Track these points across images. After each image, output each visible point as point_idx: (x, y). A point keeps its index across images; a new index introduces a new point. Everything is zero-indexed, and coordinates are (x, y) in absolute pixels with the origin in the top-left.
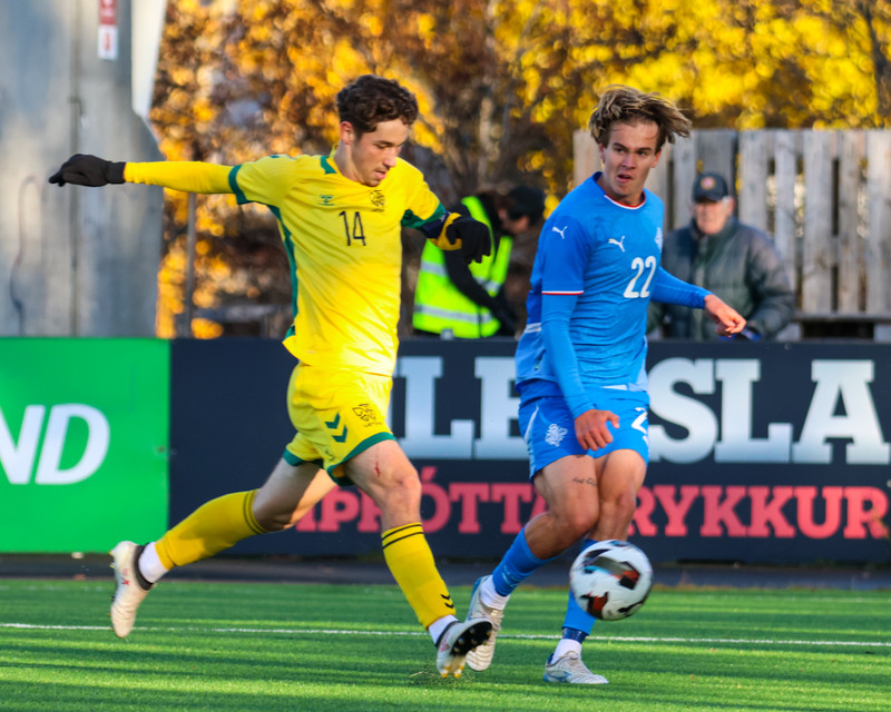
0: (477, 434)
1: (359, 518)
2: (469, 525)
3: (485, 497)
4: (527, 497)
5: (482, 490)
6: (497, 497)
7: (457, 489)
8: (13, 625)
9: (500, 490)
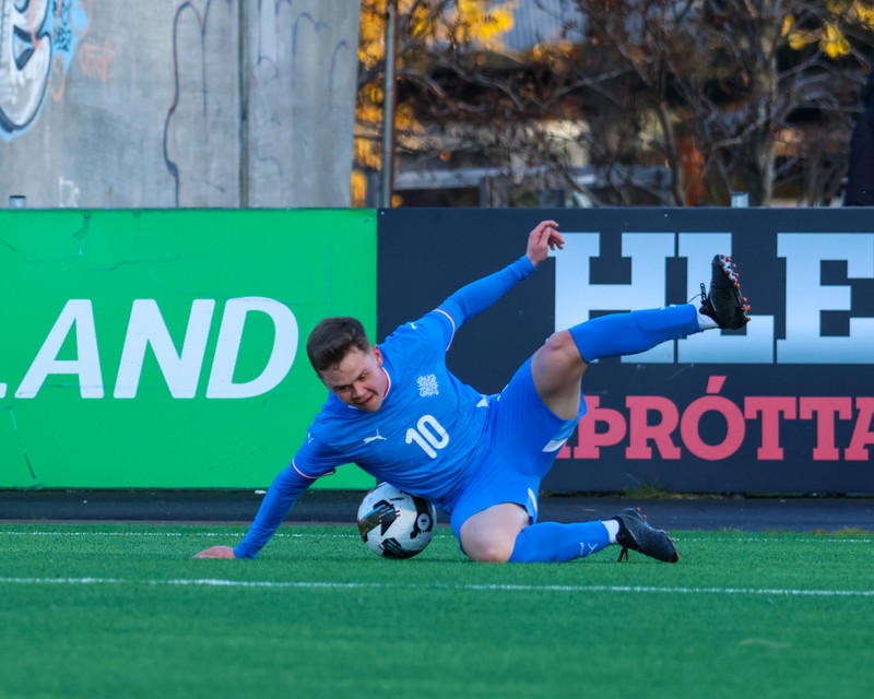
0: (780, 331)
1: (626, 441)
2: (771, 450)
3: (790, 415)
4: (846, 415)
5: (787, 404)
6: (806, 415)
7: (753, 404)
8: (207, 581)
9: (809, 405)
